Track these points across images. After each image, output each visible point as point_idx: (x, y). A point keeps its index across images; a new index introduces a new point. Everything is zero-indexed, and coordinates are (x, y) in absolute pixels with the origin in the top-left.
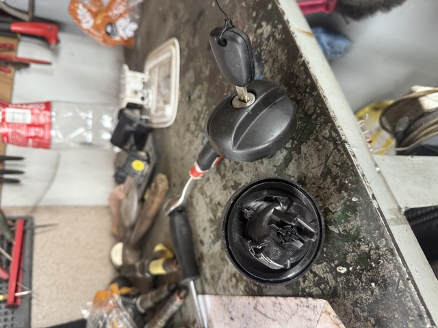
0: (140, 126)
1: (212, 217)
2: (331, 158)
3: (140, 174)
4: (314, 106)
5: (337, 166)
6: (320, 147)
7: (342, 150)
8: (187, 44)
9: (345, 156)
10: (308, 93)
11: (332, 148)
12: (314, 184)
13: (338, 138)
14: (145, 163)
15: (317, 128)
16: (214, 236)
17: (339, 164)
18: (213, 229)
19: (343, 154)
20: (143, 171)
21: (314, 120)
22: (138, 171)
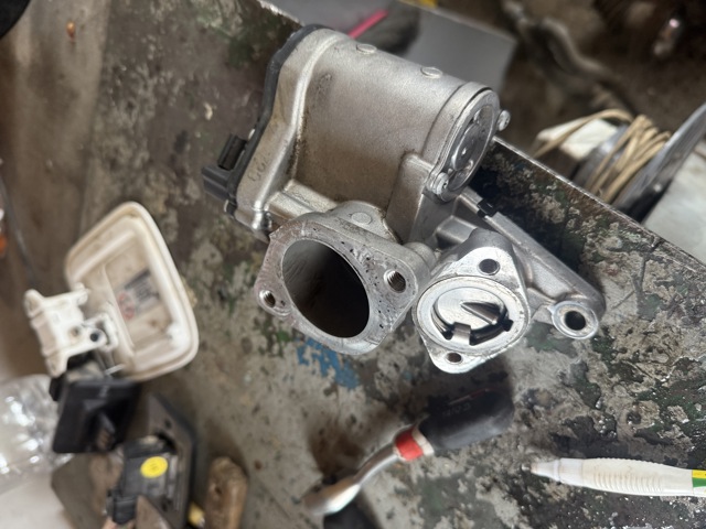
0: (112, 390)
1: (401, 485)
2: (647, 277)
3: (162, 482)
4: (562, 207)
5: (666, 284)
6: (613, 266)
7: (664, 255)
8: (169, 203)
9: (677, 263)
10: (536, 191)
11: (641, 259)
12: (630, 332)
13: (644, 240)
14: (167, 455)
15: (589, 240)
16: (421, 516)
17: (670, 279)
18: (414, 504)
19: (671, 262)
20: (167, 473)
21: (575, 229)
22: (158, 478)
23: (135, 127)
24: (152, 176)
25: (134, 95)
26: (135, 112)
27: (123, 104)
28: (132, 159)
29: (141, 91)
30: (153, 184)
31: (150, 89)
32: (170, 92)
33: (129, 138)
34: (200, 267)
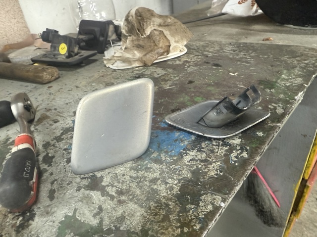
22: (58, 50)
23: (224, 52)
24: (200, 57)
25: (240, 52)
26: (232, 52)
27: (235, 49)
28: (208, 51)
29: (242, 53)
30: (196, 57)
31: (244, 56)
32: (243, 62)
33: (218, 51)
34: (154, 70)
